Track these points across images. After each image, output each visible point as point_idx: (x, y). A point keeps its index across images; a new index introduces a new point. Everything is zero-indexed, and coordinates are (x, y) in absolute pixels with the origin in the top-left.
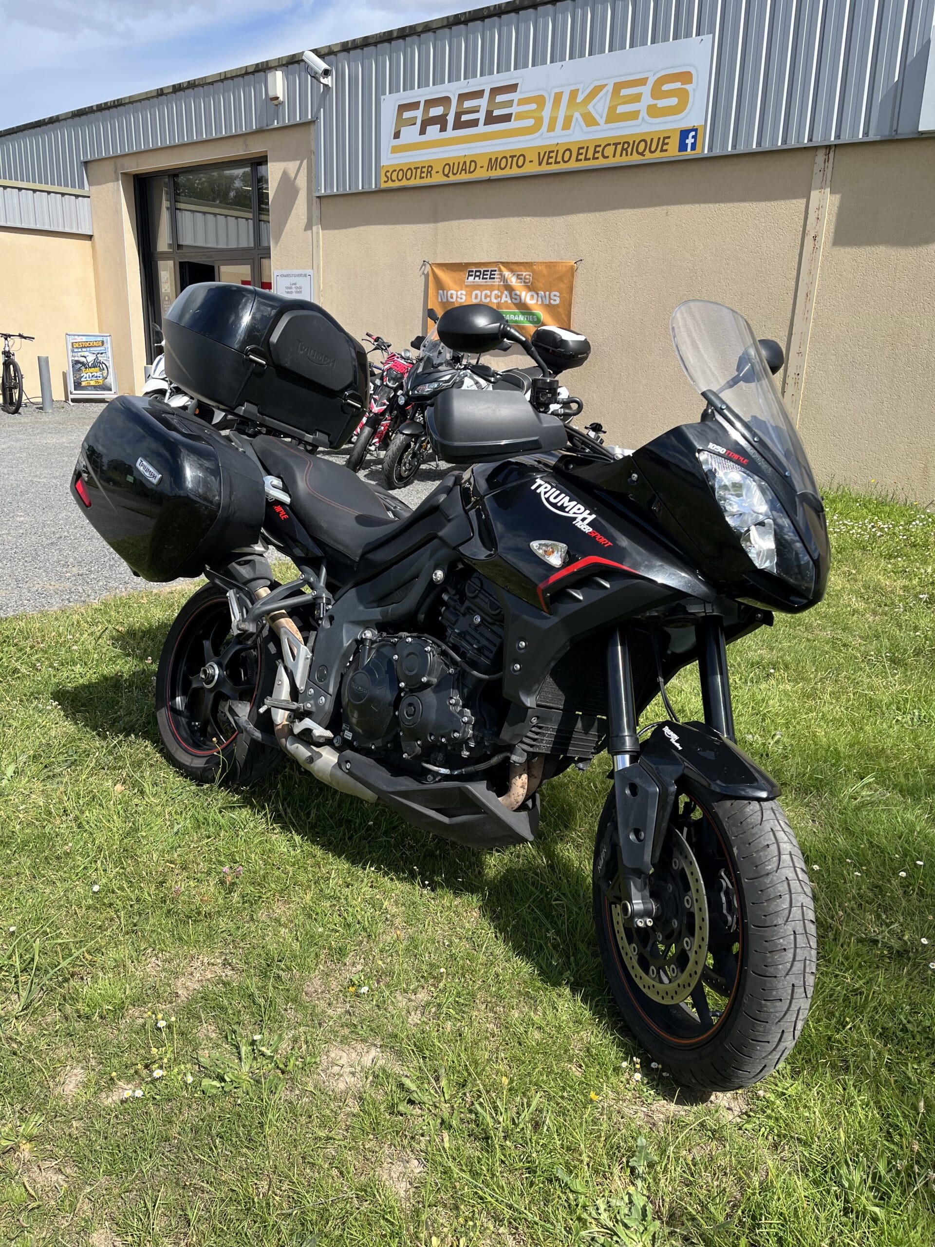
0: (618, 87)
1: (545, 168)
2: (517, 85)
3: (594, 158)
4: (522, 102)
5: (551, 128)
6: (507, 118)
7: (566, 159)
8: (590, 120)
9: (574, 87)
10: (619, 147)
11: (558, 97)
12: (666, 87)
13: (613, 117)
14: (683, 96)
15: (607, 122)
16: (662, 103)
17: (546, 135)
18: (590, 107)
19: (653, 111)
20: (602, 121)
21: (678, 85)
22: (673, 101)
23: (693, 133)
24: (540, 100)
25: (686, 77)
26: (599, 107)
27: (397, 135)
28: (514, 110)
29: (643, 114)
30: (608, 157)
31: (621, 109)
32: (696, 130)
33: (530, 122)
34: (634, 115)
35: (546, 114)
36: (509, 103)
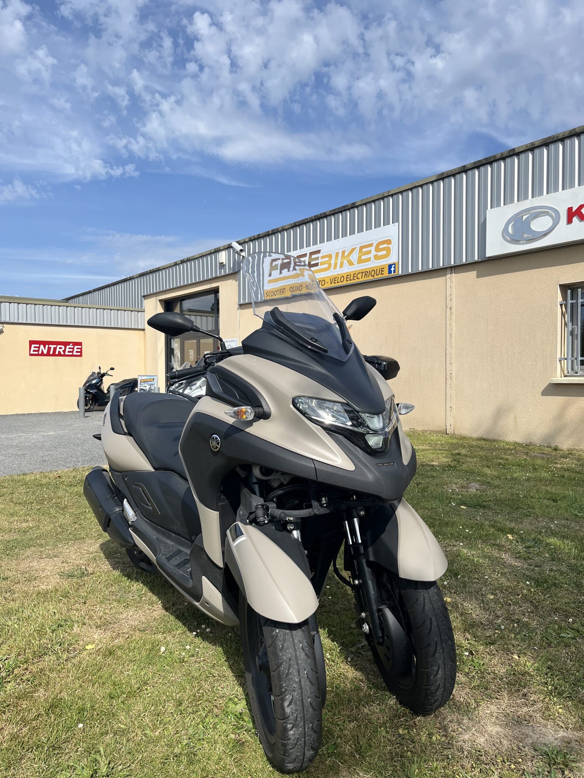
0: (362, 248)
1: (333, 285)
2: (320, 250)
3: (354, 279)
4: (323, 257)
5: (335, 268)
6: (317, 265)
7: (342, 280)
8: (351, 263)
9: (343, 250)
10: (364, 274)
11: (337, 254)
12: (381, 247)
13: (360, 261)
14: (388, 250)
15: (357, 264)
16: (380, 254)
17: (333, 271)
18: (350, 258)
19: (377, 257)
20: (355, 263)
21: (385, 245)
22: (384, 252)
23: (394, 266)
24: (330, 256)
25: (389, 242)
26: (354, 257)
27: (270, 275)
28: (319, 261)
29: (372, 259)
30: (359, 279)
31: (363, 257)
32: (395, 264)
33: (326, 266)
34: (369, 260)
35: (333, 262)
36: (317, 258)
